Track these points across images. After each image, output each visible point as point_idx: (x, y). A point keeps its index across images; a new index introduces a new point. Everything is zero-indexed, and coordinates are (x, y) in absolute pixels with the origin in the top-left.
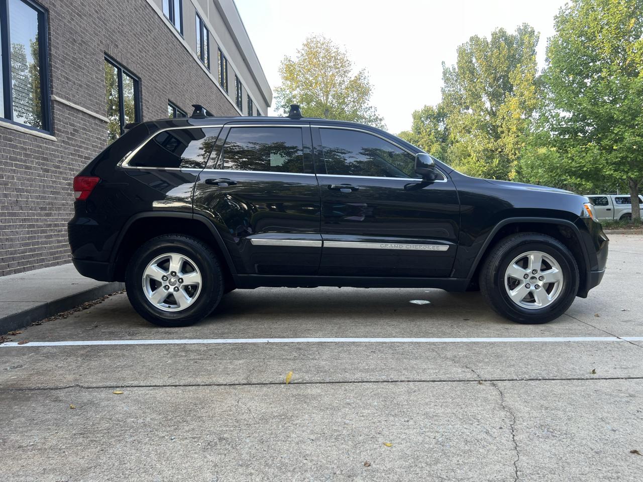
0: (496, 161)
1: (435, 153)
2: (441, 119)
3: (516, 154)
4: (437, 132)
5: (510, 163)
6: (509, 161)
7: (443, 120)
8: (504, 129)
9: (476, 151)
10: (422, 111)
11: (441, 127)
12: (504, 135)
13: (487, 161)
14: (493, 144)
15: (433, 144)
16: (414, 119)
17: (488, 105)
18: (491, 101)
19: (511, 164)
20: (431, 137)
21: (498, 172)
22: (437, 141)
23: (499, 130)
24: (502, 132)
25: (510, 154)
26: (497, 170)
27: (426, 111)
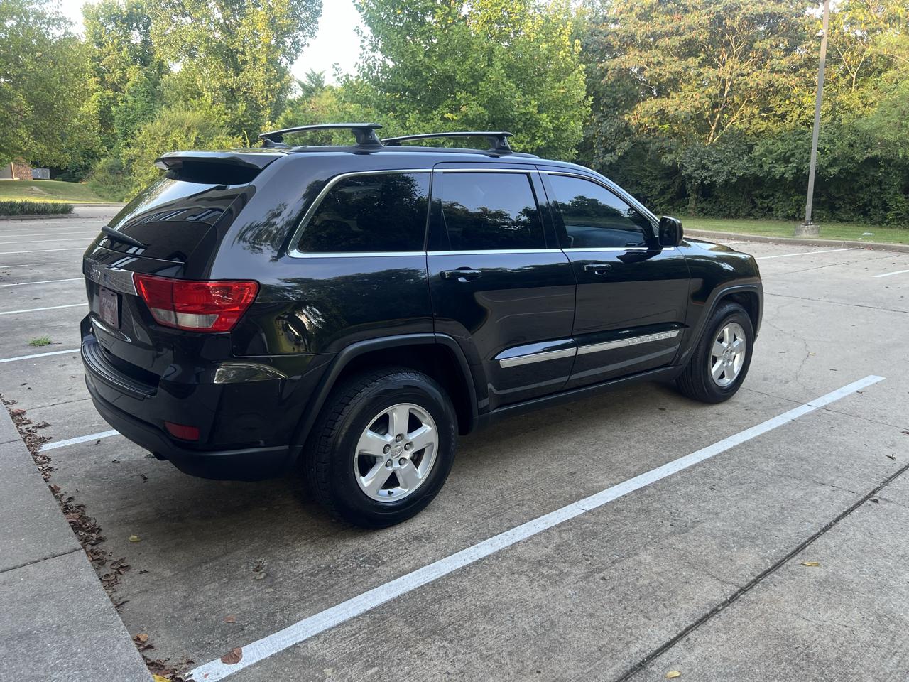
0: (242, 107)
1: (137, 83)
2: (135, 25)
3: (267, 99)
4: (132, 47)
5: (260, 111)
6: (258, 108)
7: (137, 27)
8: (248, 57)
9: (210, 88)
10: (100, 6)
11: (136, 38)
12: (247, 66)
13: (229, 106)
14: (234, 79)
15: (128, 66)
16: (87, 17)
17: (218, 15)
18: (223, 9)
19: (263, 113)
20: (124, 54)
21: (246, 124)
22: (134, 62)
23: (240, 58)
24: (245, 62)
25: (260, 97)
26: (245, 121)
27: (107, 7)
